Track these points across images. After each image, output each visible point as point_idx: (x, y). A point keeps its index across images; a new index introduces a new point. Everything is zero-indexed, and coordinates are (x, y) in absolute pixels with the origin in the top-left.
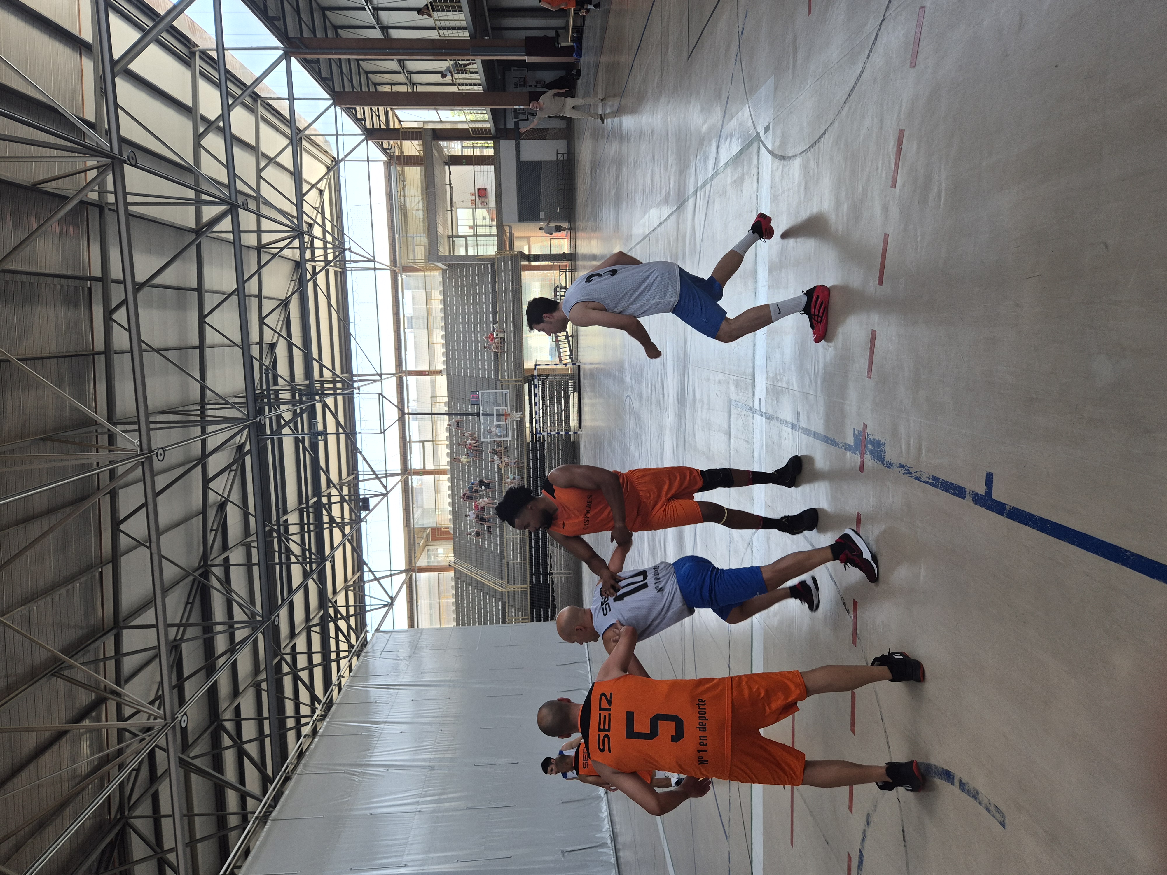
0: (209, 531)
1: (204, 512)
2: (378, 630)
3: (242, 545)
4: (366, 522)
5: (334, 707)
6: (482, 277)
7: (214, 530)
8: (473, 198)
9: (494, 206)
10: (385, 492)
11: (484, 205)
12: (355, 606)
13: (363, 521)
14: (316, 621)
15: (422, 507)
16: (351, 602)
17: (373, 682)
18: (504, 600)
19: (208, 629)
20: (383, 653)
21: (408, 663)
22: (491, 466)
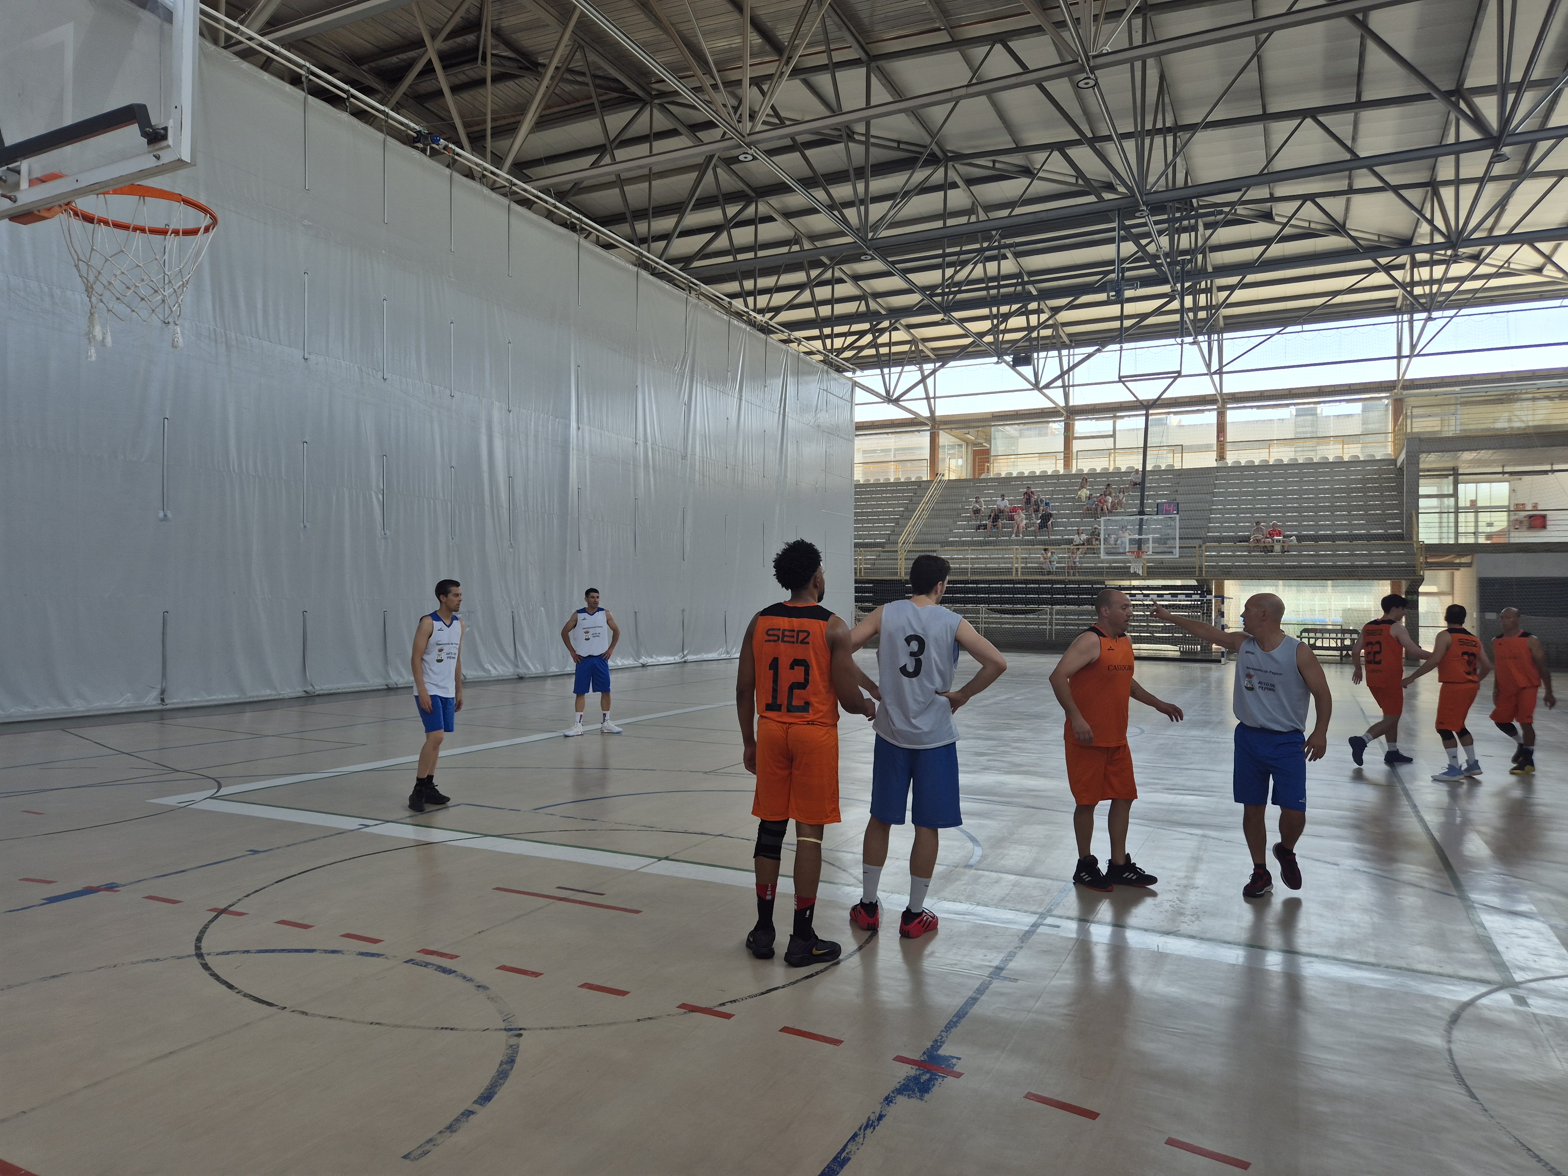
0: (992, 158)
1: (1019, 149)
2: (855, 384)
3: (973, 203)
4: (997, 363)
5: (763, 336)
7: (994, 165)
8: (1527, 508)
9: (1513, 541)
10: (1041, 385)
11: (1515, 526)
12: (889, 354)
13: (999, 359)
14: (873, 306)
15: (1021, 436)
16: (895, 349)
17: (790, 380)
18: (887, 546)
19: (860, 173)
20: (825, 393)
21: (811, 424)
22: (1073, 530)
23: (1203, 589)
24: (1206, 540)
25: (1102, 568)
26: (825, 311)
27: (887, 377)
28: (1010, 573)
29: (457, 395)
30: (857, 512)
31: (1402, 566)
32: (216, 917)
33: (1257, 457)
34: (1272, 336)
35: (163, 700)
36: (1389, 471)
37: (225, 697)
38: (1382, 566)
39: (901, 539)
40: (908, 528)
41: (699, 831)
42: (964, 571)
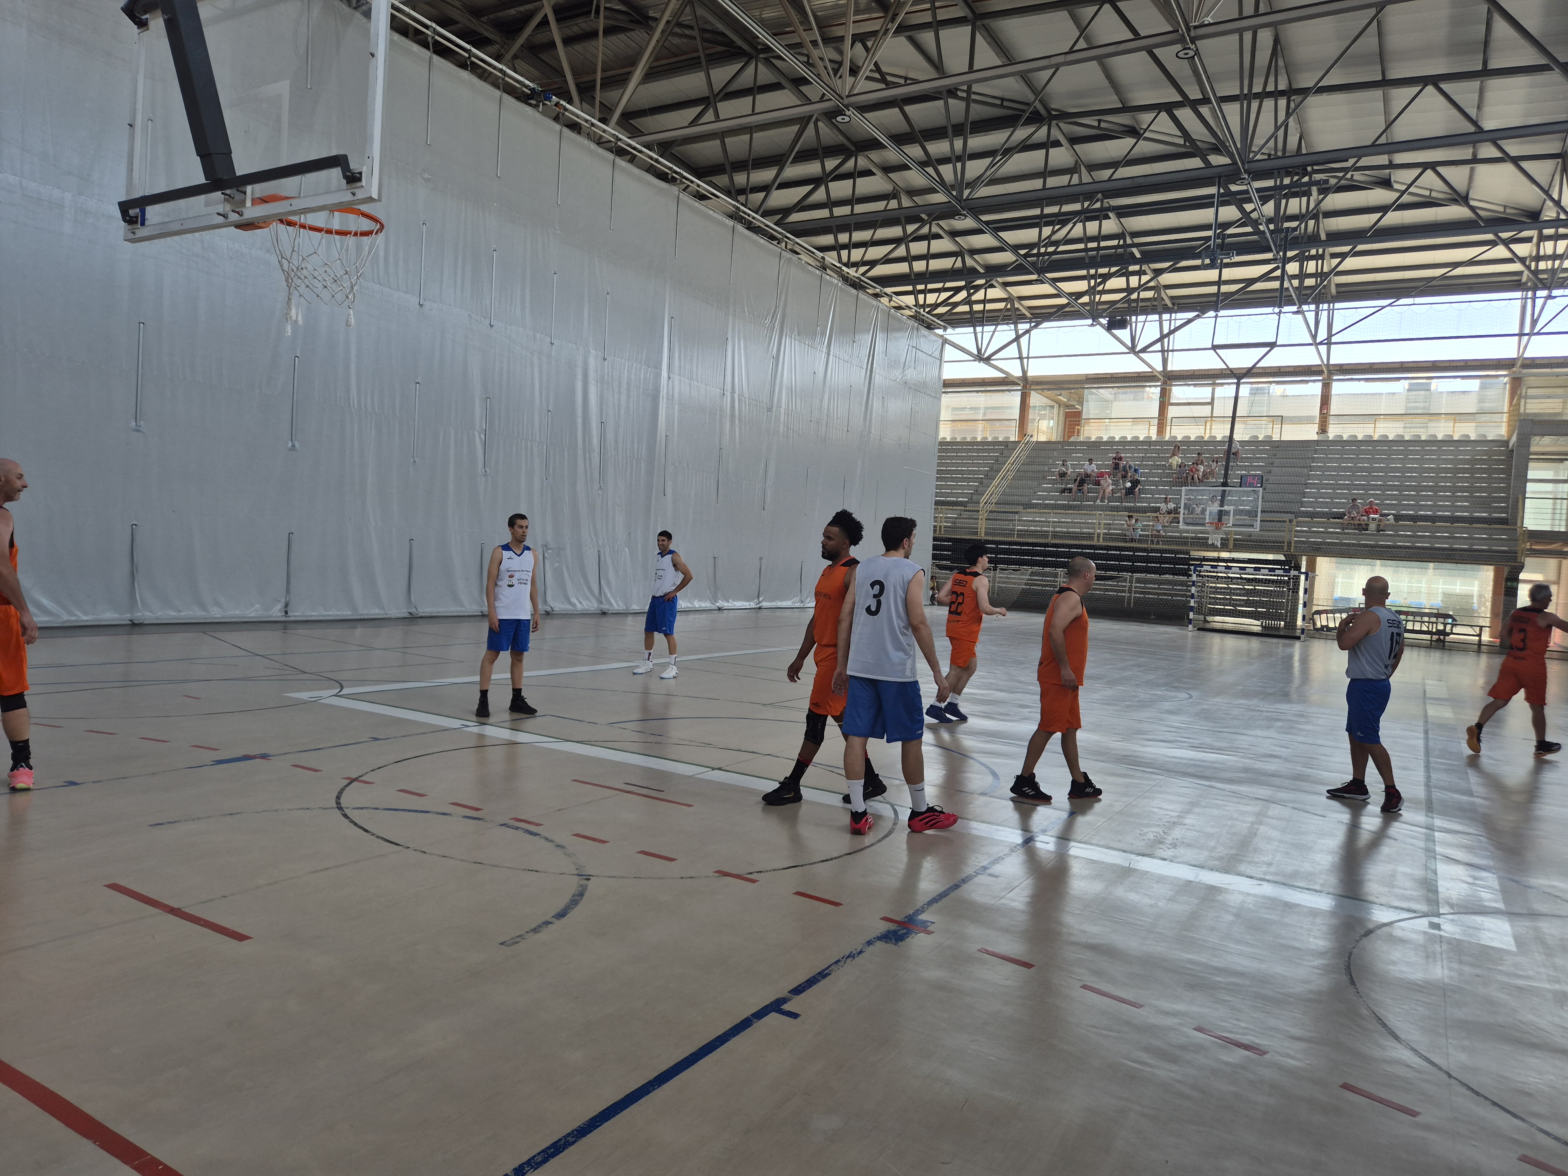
0: (1098, 118)
1: (1126, 109)
2: (945, 341)
3: (1076, 162)
4: (1092, 325)
5: (854, 291)
7: (1099, 124)
10: (1138, 349)
12: (983, 311)
13: (1094, 321)
14: (969, 262)
15: (1114, 400)
16: (989, 306)
17: (880, 337)
18: (969, 505)
19: (959, 130)
20: (914, 349)
21: (898, 380)
22: (1161, 498)
23: (1291, 564)
24: (1298, 514)
25: (1187, 538)
26: (919, 266)
27: (979, 336)
28: (1091, 538)
29: (556, 342)
30: (940, 470)
31: (1504, 552)
32: (350, 784)
33: (1361, 431)
34: (1384, 307)
35: (286, 612)
36: (1500, 453)
37: (339, 613)
38: (1483, 551)
39: (984, 499)
40: (991, 489)
41: (751, 750)
42: (1045, 534)
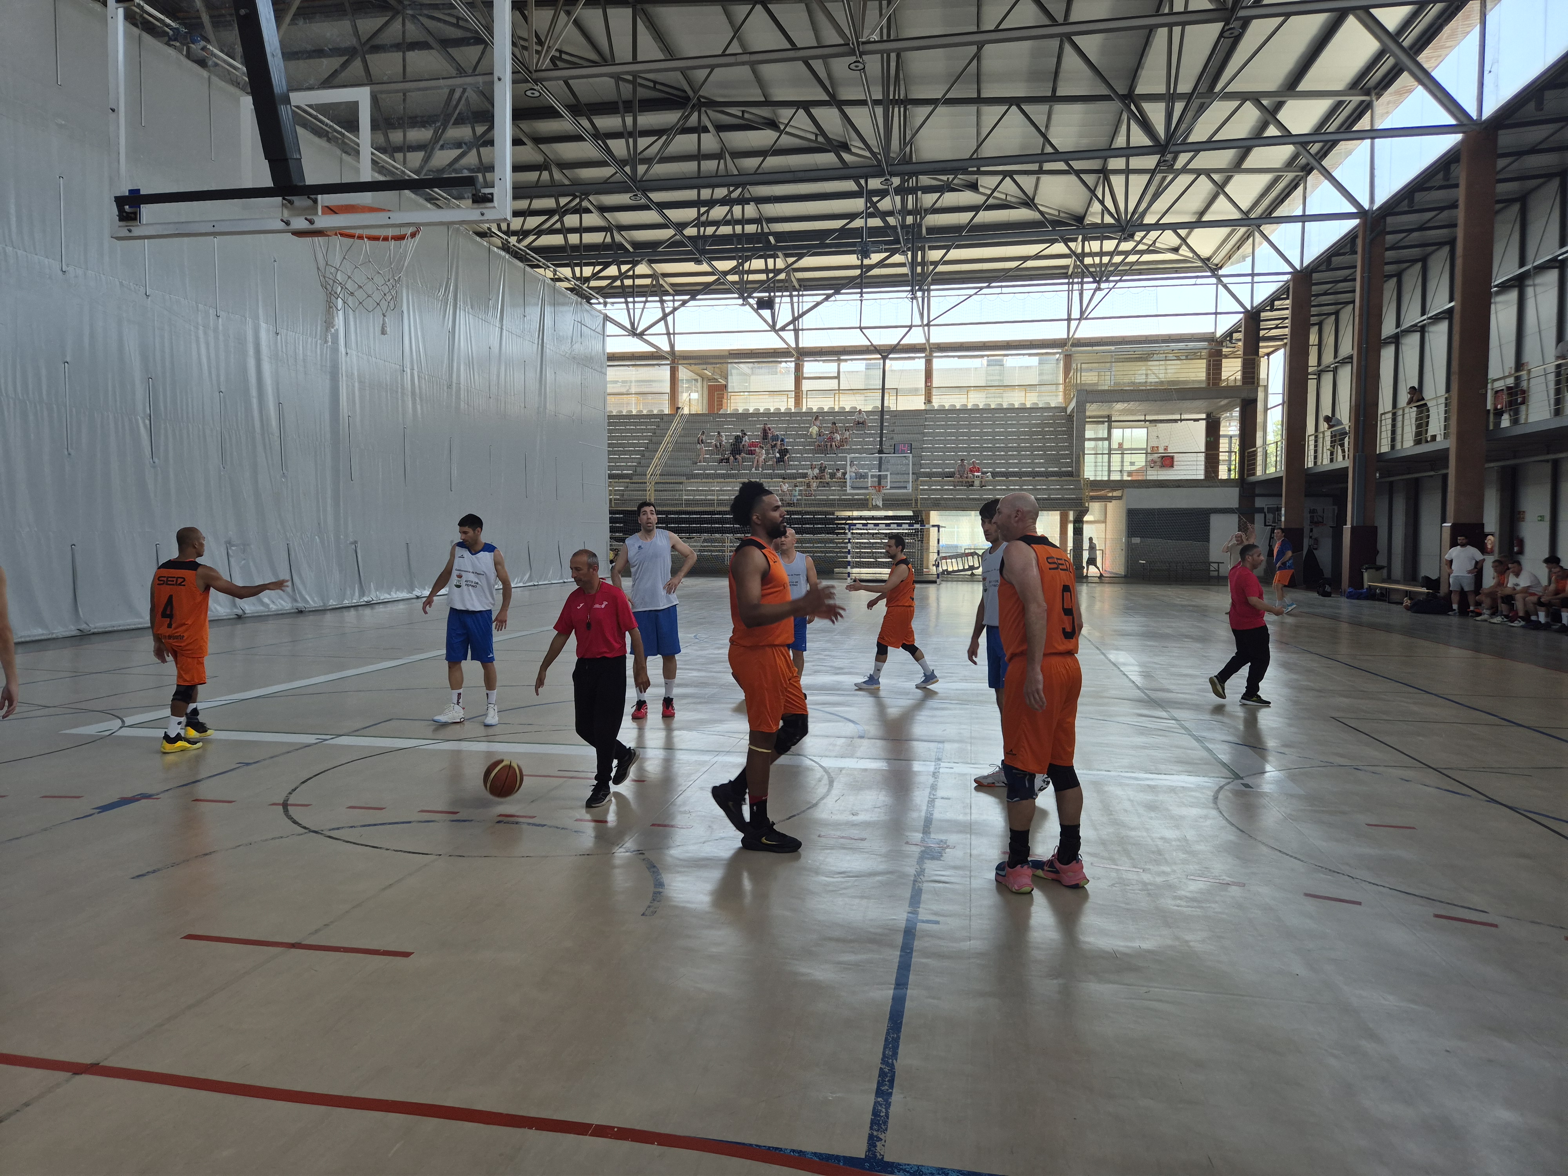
0: (743, 109)
1: (767, 103)
2: (606, 318)
3: (722, 149)
4: (743, 305)
5: (521, 264)
6: (1055, 460)
7: (743, 114)
8: (1161, 450)
9: (1149, 478)
10: (777, 328)
11: (1151, 464)
12: (633, 286)
13: (744, 301)
14: (618, 238)
15: (754, 374)
16: (638, 282)
17: (548, 310)
18: (635, 478)
19: (628, 106)
20: (579, 324)
21: (567, 356)
22: (806, 465)
24: (920, 475)
25: (834, 500)
27: (631, 311)
29: (222, 314)
30: (611, 444)
31: (1071, 499)
33: (958, 401)
36: (1062, 418)
39: (650, 471)
40: (655, 461)
42: (710, 503)
